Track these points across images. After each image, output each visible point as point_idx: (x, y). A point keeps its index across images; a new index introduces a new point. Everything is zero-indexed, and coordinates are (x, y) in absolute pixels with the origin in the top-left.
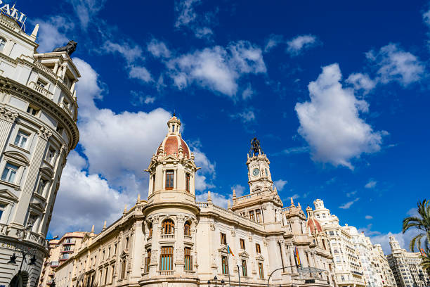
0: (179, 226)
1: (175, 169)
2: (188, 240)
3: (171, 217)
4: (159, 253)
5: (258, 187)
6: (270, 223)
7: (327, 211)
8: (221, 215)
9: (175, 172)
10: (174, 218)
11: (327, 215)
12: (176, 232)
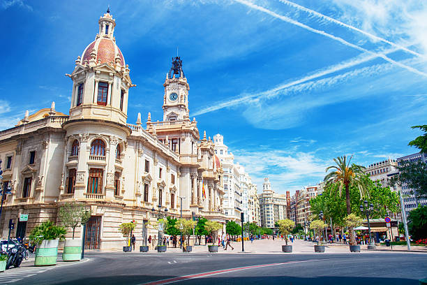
0: (112, 149)
1: (110, 82)
2: (118, 165)
3: (103, 138)
4: (87, 175)
5: (172, 113)
6: (187, 156)
7: (225, 148)
8: (149, 141)
9: (110, 86)
10: (106, 140)
11: (224, 152)
12: (107, 154)
